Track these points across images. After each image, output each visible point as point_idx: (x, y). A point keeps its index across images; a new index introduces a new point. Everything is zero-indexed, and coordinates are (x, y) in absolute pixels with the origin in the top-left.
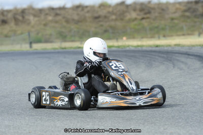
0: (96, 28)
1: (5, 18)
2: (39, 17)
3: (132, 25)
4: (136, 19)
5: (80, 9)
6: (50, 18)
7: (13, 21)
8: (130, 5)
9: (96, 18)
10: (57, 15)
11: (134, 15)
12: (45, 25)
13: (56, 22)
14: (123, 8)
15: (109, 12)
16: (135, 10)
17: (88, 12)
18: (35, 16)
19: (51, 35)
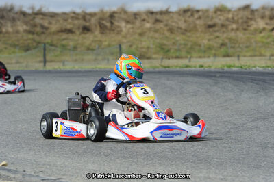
0: (209, 40)
1: (87, 24)
2: (133, 23)
3: (259, 37)
4: (264, 29)
5: (189, 14)
6: (148, 25)
7: (98, 28)
8: (257, 10)
9: (210, 26)
10: (157, 21)
11: (261, 24)
12: (141, 34)
13: (156, 31)
14: (247, 14)
15: (227, 19)
16: (263, 17)
17: (200, 18)
18: (128, 22)
19: (148, 48)
